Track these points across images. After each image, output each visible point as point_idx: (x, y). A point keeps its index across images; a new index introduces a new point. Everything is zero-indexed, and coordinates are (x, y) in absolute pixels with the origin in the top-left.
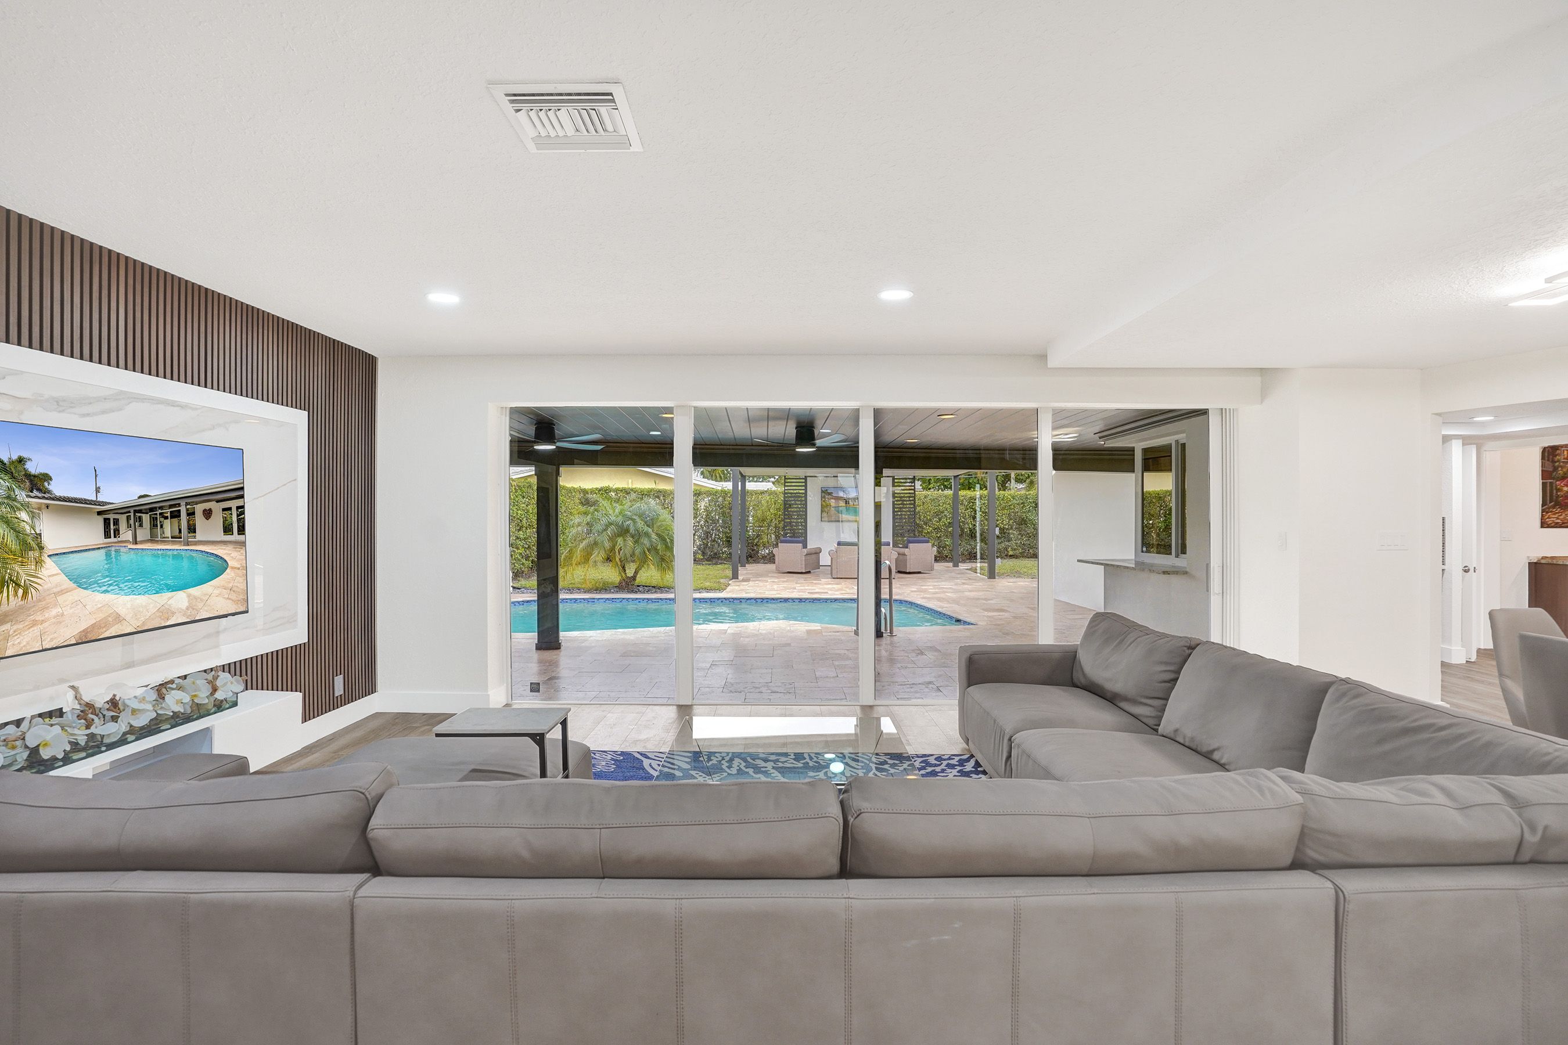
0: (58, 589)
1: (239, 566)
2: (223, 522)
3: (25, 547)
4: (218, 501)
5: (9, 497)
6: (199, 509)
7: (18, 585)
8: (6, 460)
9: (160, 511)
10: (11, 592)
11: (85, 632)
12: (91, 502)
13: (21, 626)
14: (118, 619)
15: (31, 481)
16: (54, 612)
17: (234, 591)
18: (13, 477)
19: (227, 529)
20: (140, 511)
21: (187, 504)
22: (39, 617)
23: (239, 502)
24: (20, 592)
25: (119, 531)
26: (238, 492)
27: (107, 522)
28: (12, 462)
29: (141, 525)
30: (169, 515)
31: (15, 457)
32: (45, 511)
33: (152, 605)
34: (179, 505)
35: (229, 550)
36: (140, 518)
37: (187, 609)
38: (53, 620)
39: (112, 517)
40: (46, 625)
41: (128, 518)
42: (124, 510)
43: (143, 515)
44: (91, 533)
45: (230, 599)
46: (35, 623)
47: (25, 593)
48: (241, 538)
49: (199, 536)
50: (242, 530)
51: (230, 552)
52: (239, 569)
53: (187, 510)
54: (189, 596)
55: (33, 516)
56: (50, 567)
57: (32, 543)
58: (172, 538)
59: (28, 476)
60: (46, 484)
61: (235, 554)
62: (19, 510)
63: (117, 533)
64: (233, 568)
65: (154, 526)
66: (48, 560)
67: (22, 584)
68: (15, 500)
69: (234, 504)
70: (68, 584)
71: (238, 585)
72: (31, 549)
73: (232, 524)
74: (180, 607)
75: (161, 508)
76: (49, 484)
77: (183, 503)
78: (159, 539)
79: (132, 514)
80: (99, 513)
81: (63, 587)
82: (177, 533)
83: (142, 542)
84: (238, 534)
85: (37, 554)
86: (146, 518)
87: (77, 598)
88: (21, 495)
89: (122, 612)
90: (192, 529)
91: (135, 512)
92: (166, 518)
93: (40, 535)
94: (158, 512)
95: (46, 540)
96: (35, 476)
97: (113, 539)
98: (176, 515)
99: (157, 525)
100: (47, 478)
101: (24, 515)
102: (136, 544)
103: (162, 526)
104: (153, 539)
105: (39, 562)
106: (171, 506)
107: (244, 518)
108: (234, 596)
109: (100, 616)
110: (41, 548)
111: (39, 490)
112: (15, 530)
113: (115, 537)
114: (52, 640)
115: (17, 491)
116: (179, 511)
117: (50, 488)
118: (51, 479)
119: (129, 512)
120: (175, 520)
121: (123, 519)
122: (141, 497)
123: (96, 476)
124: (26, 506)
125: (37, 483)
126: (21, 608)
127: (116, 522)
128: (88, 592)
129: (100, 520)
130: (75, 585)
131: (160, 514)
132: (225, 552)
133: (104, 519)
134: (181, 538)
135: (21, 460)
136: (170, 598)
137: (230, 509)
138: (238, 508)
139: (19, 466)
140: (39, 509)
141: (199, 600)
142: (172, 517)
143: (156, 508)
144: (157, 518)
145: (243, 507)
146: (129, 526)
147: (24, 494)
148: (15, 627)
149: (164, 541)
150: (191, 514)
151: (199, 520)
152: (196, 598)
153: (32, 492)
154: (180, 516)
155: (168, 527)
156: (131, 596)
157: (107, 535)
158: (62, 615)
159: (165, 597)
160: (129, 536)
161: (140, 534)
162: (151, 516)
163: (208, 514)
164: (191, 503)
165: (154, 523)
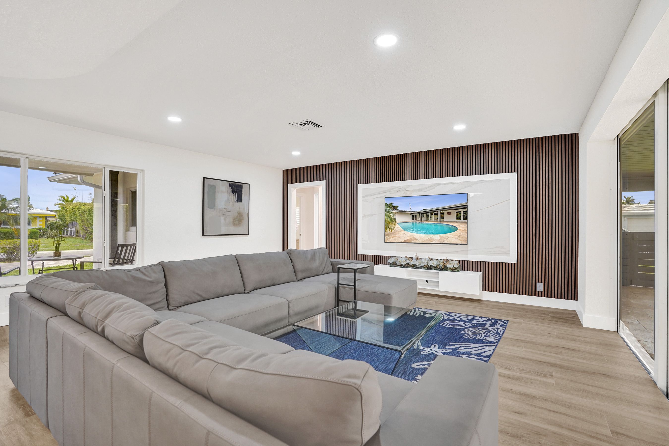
0: (399, 230)
1: (463, 229)
2: (456, 216)
3: (392, 221)
4: (454, 210)
5: (389, 211)
6: (445, 212)
7: (390, 229)
8: (388, 204)
9: (430, 213)
10: (389, 230)
11: (406, 240)
12: (409, 212)
13: (390, 237)
14: (415, 239)
15: (394, 208)
16: (398, 235)
17: (460, 237)
18: (390, 207)
19: (458, 218)
20: (423, 213)
21: (440, 211)
22: (394, 236)
23: (465, 210)
24: (391, 230)
25: (416, 218)
26: (465, 206)
27: (413, 216)
28: (390, 204)
29: (423, 217)
30: (433, 214)
31: (390, 203)
32: (397, 214)
33: (426, 237)
34: (438, 211)
35: (459, 224)
36: (423, 215)
37: (439, 240)
38: (398, 237)
39: (414, 215)
40: (396, 237)
41: (419, 215)
42: (418, 213)
43: (424, 214)
44: (409, 218)
45: (458, 239)
46: (393, 237)
47: (392, 231)
48: (466, 221)
49: (445, 220)
50: (466, 218)
51: (459, 225)
52: (463, 230)
53: (441, 213)
54: (440, 236)
55: (394, 215)
56: (398, 226)
57: (393, 220)
58: (434, 220)
59: (393, 207)
60: (397, 208)
61: (461, 226)
62: (391, 213)
63: (416, 219)
64: (460, 230)
65: (428, 217)
66: (397, 224)
67: (391, 228)
68: (390, 212)
69: (462, 211)
70: (402, 229)
71: (463, 235)
72: (393, 222)
73: (460, 216)
74: (437, 239)
75: (431, 212)
76: (398, 208)
78: (430, 220)
79: (421, 214)
80: (411, 214)
81: (401, 230)
82: (436, 219)
83: (423, 221)
84: (463, 220)
85: (394, 223)
86: (425, 215)
87: (404, 233)
88: (391, 211)
89: (417, 238)
90: (442, 218)
91: (422, 213)
92: (433, 215)
93: (395, 219)
94: (429, 214)
95: (397, 220)
96: (394, 207)
97: (414, 220)
98: (437, 214)
99: (429, 217)
100: (397, 207)
101: (392, 215)
102: (422, 221)
103: (431, 217)
104: (427, 220)
105: (395, 224)
106: (434, 212)
107: (467, 215)
108: (460, 238)
109: (410, 238)
110: (396, 222)
111: (395, 209)
112: (390, 218)
113: (415, 219)
114: (397, 241)
115: (390, 210)
116: (438, 213)
117: (398, 209)
118: (398, 207)
119: (420, 213)
120: (436, 216)
121: (418, 216)
122: (423, 210)
123: (410, 205)
124: (392, 213)
125: (395, 208)
126: (391, 233)
127: (416, 216)
128: (407, 232)
129: (411, 216)
130: (403, 230)
131: (430, 214)
132: (457, 225)
133: (412, 215)
134: (438, 220)
135: (392, 204)
136: (433, 236)
137: (460, 212)
138: (463, 212)
139: (391, 205)
140: (395, 213)
141: (444, 238)
142: (435, 214)
143: (429, 212)
144: (429, 215)
145: (467, 211)
146: (419, 217)
147: (392, 210)
148: (389, 237)
149: (431, 221)
150: (442, 214)
151: (445, 215)
152: (443, 237)
153: (394, 210)
154: (438, 214)
155: (433, 218)
156: (419, 234)
157: (413, 219)
158: (400, 236)
159: (431, 236)
160: (420, 219)
161: (423, 219)
162: (427, 214)
163: (449, 214)
164: (442, 211)
165: (428, 216)
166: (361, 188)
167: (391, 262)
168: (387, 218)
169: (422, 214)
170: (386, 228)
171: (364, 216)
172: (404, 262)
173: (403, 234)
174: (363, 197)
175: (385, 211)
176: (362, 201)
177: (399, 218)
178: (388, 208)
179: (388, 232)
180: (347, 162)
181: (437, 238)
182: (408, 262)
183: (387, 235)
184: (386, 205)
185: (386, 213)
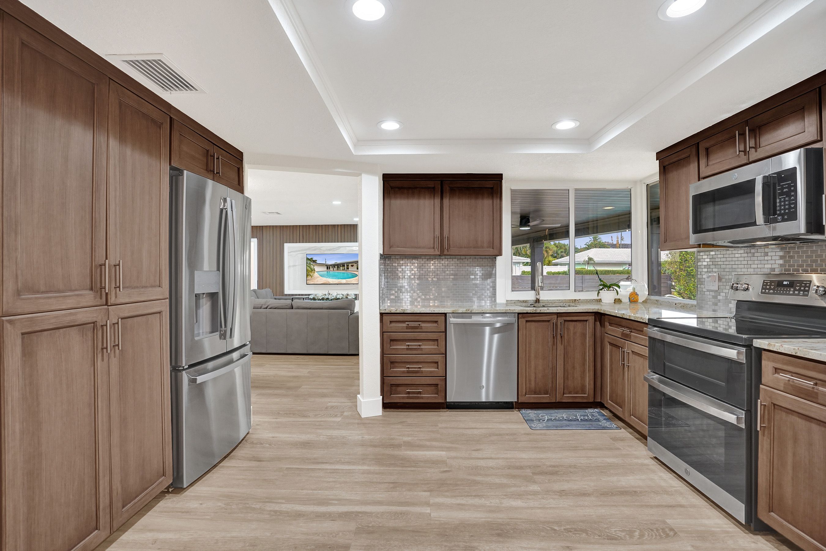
2: (356, 267)
3: (312, 270)
6: (350, 265)
7: (311, 275)
10: (309, 276)
11: (322, 283)
12: (325, 264)
14: (328, 282)
16: (316, 279)
26: (358, 262)
27: (327, 267)
28: (310, 259)
33: (336, 280)
38: (316, 281)
39: (328, 266)
42: (331, 265)
44: (325, 269)
46: (313, 281)
49: (349, 270)
55: (313, 266)
56: (316, 273)
58: (342, 270)
59: (313, 260)
63: (329, 269)
68: (310, 264)
75: (340, 265)
77: (346, 264)
81: (318, 276)
86: (336, 267)
88: (312, 263)
89: (330, 282)
90: (348, 268)
95: (315, 269)
98: (344, 266)
100: (316, 260)
101: (312, 266)
102: (333, 271)
104: (338, 270)
105: (314, 273)
106: (342, 264)
109: (325, 282)
110: (315, 271)
112: (310, 268)
114: (316, 283)
117: (317, 262)
121: (331, 267)
122: (335, 263)
124: (312, 265)
125: (315, 261)
126: (311, 278)
127: (329, 267)
129: (326, 267)
130: (320, 276)
132: (357, 273)
134: (345, 270)
135: (312, 258)
140: (315, 265)
142: (343, 266)
148: (310, 281)
149: (340, 270)
150: (348, 266)
151: (350, 267)
155: (341, 268)
157: (327, 269)
158: (318, 280)
159: (340, 280)
160: (332, 269)
161: (334, 269)
162: (337, 266)
163: (352, 266)
164: (348, 264)
165: (338, 267)
166: (287, 246)
167: (312, 298)
168: (308, 268)
169: (334, 266)
170: (307, 275)
171: (289, 267)
172: (321, 297)
173: (320, 279)
174: (288, 253)
175: (307, 263)
176: (288, 255)
177: (317, 269)
178: (309, 262)
179: (309, 278)
180: (276, 226)
181: (344, 281)
182: (323, 297)
183: (308, 280)
184: (308, 259)
185: (307, 265)
